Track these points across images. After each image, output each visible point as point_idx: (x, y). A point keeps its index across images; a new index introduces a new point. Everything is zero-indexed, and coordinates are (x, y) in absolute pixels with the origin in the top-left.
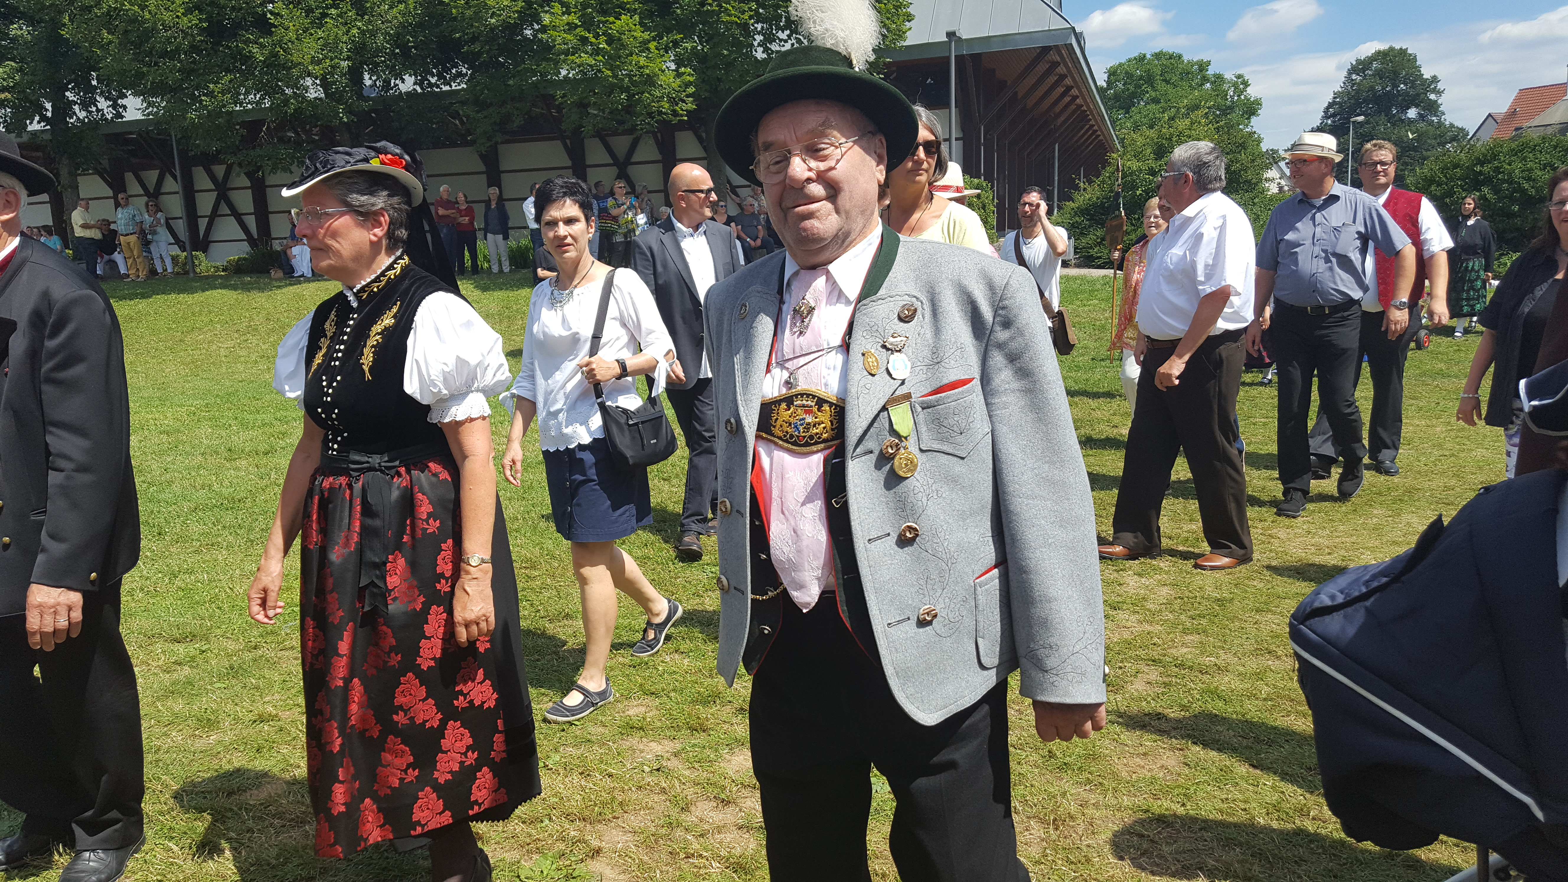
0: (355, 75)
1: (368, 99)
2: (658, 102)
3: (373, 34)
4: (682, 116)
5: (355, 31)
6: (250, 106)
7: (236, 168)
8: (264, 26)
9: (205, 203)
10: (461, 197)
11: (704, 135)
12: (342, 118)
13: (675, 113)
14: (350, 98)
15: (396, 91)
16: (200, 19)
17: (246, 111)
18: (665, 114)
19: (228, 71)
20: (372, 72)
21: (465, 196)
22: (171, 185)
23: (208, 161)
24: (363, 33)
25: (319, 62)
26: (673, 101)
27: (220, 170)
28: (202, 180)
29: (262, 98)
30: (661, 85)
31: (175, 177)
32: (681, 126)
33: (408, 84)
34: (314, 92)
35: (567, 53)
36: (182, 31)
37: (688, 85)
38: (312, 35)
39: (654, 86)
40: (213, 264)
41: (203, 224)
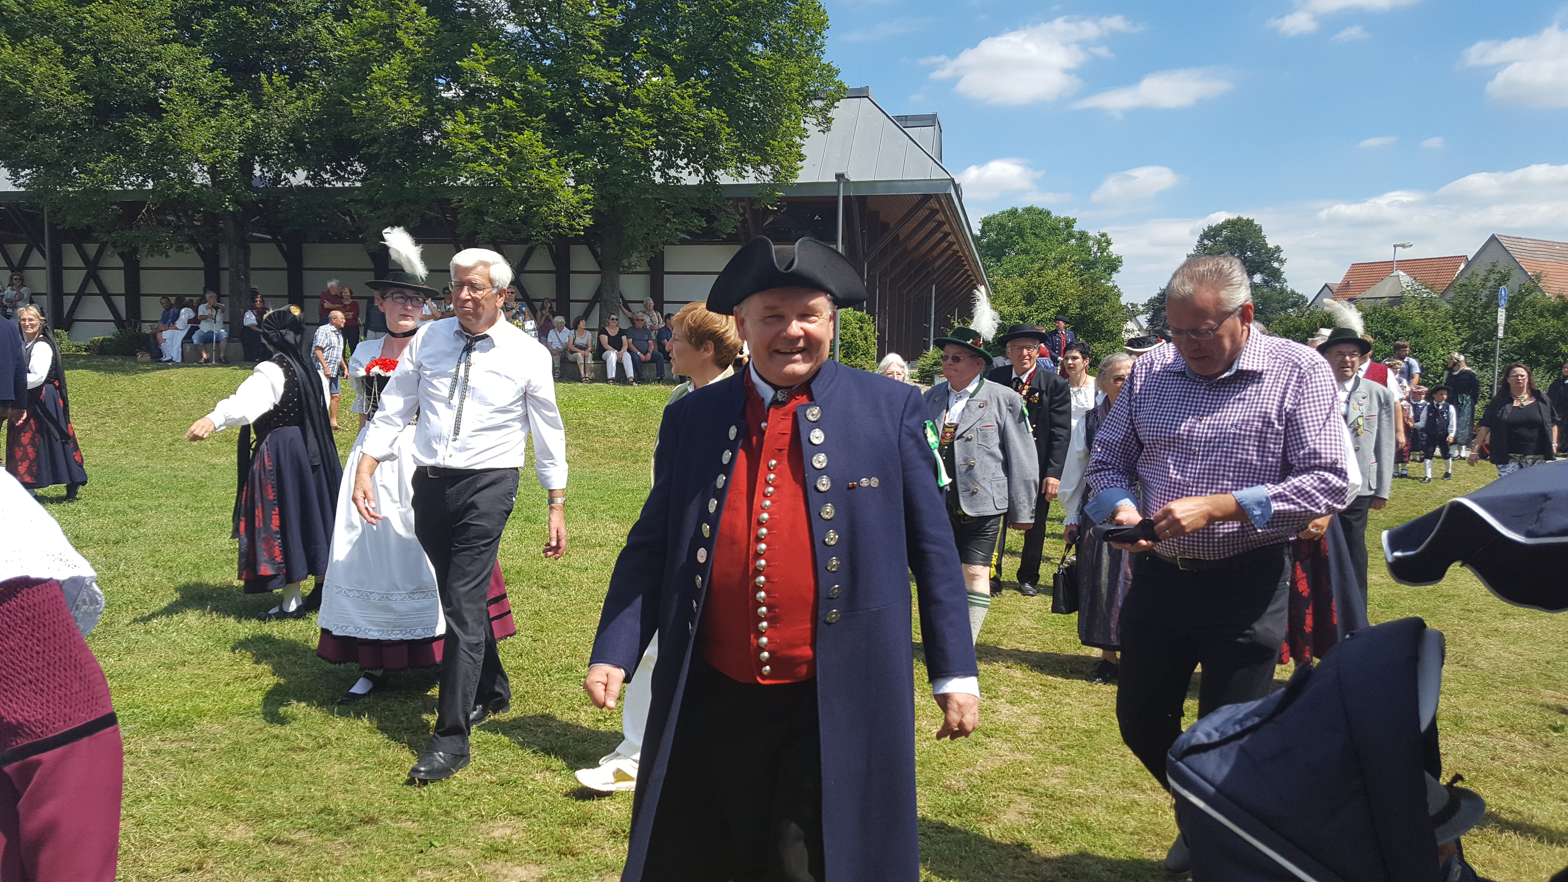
0: (245, 166)
1: (256, 190)
2: (556, 216)
3: (268, 127)
4: (579, 230)
5: (249, 124)
6: (130, 188)
7: (109, 250)
8: (154, 110)
9: (73, 281)
10: (346, 293)
11: (599, 250)
12: (227, 207)
13: (572, 228)
14: (238, 187)
15: (286, 184)
16: (86, 99)
17: (126, 191)
18: (561, 228)
19: (111, 150)
20: (262, 163)
21: (351, 293)
22: (36, 259)
23: (80, 237)
24: (256, 125)
25: (210, 150)
26: (570, 216)
27: (92, 249)
28: (71, 257)
29: (145, 181)
30: (560, 200)
31: (43, 254)
32: (577, 240)
33: (300, 177)
34: (201, 178)
35: (467, 160)
36: (66, 108)
37: (585, 202)
38: (204, 123)
39: (553, 201)
40: (75, 343)
41: (68, 301)
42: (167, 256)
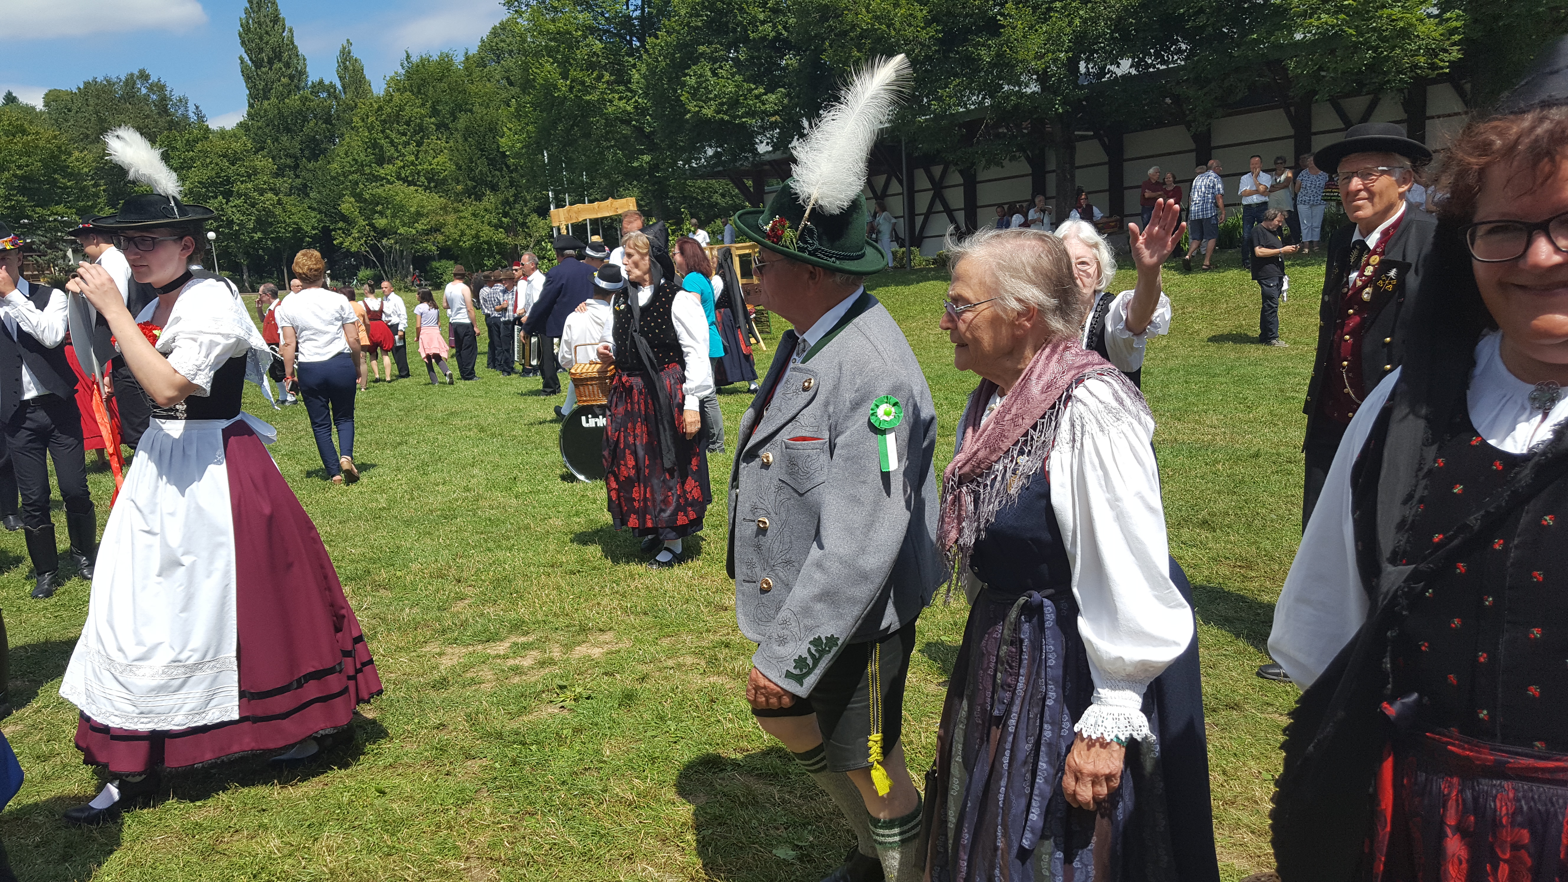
0: (1072, 64)
1: (1082, 87)
2: (1412, 56)
3: (1095, 21)
4: (1442, 68)
5: (1077, 21)
6: (973, 107)
7: (952, 168)
8: (993, 27)
9: (923, 202)
12: (1058, 109)
13: (1433, 67)
14: (1066, 88)
15: (1111, 76)
16: (936, 31)
17: (969, 111)
18: (1421, 68)
19: (956, 75)
20: (1088, 61)
22: (895, 187)
23: (927, 161)
24: (1084, 21)
25: (1042, 56)
26: (1432, 53)
27: (937, 170)
28: (922, 181)
29: (984, 98)
30: (1418, 36)
31: (900, 181)
32: (1441, 79)
33: (1125, 67)
34: (1033, 88)
36: (920, 43)
37: (1453, 31)
38: (1036, 30)
39: (1410, 38)
40: (925, 258)
41: (919, 220)
42: (1002, 167)
